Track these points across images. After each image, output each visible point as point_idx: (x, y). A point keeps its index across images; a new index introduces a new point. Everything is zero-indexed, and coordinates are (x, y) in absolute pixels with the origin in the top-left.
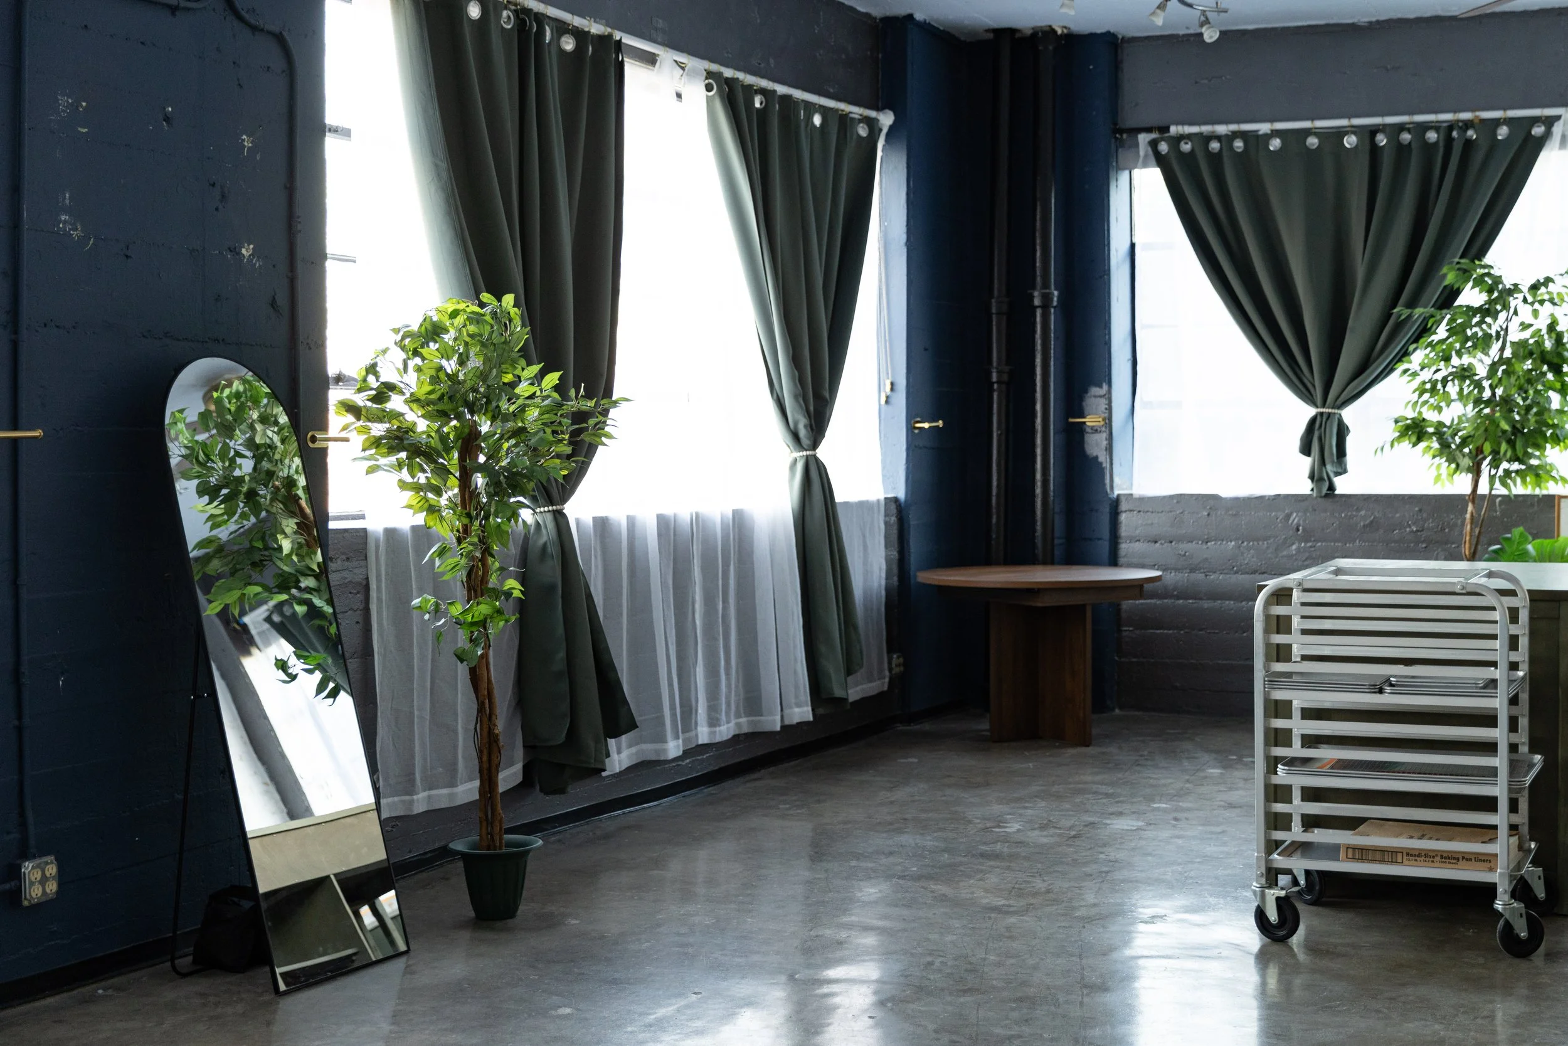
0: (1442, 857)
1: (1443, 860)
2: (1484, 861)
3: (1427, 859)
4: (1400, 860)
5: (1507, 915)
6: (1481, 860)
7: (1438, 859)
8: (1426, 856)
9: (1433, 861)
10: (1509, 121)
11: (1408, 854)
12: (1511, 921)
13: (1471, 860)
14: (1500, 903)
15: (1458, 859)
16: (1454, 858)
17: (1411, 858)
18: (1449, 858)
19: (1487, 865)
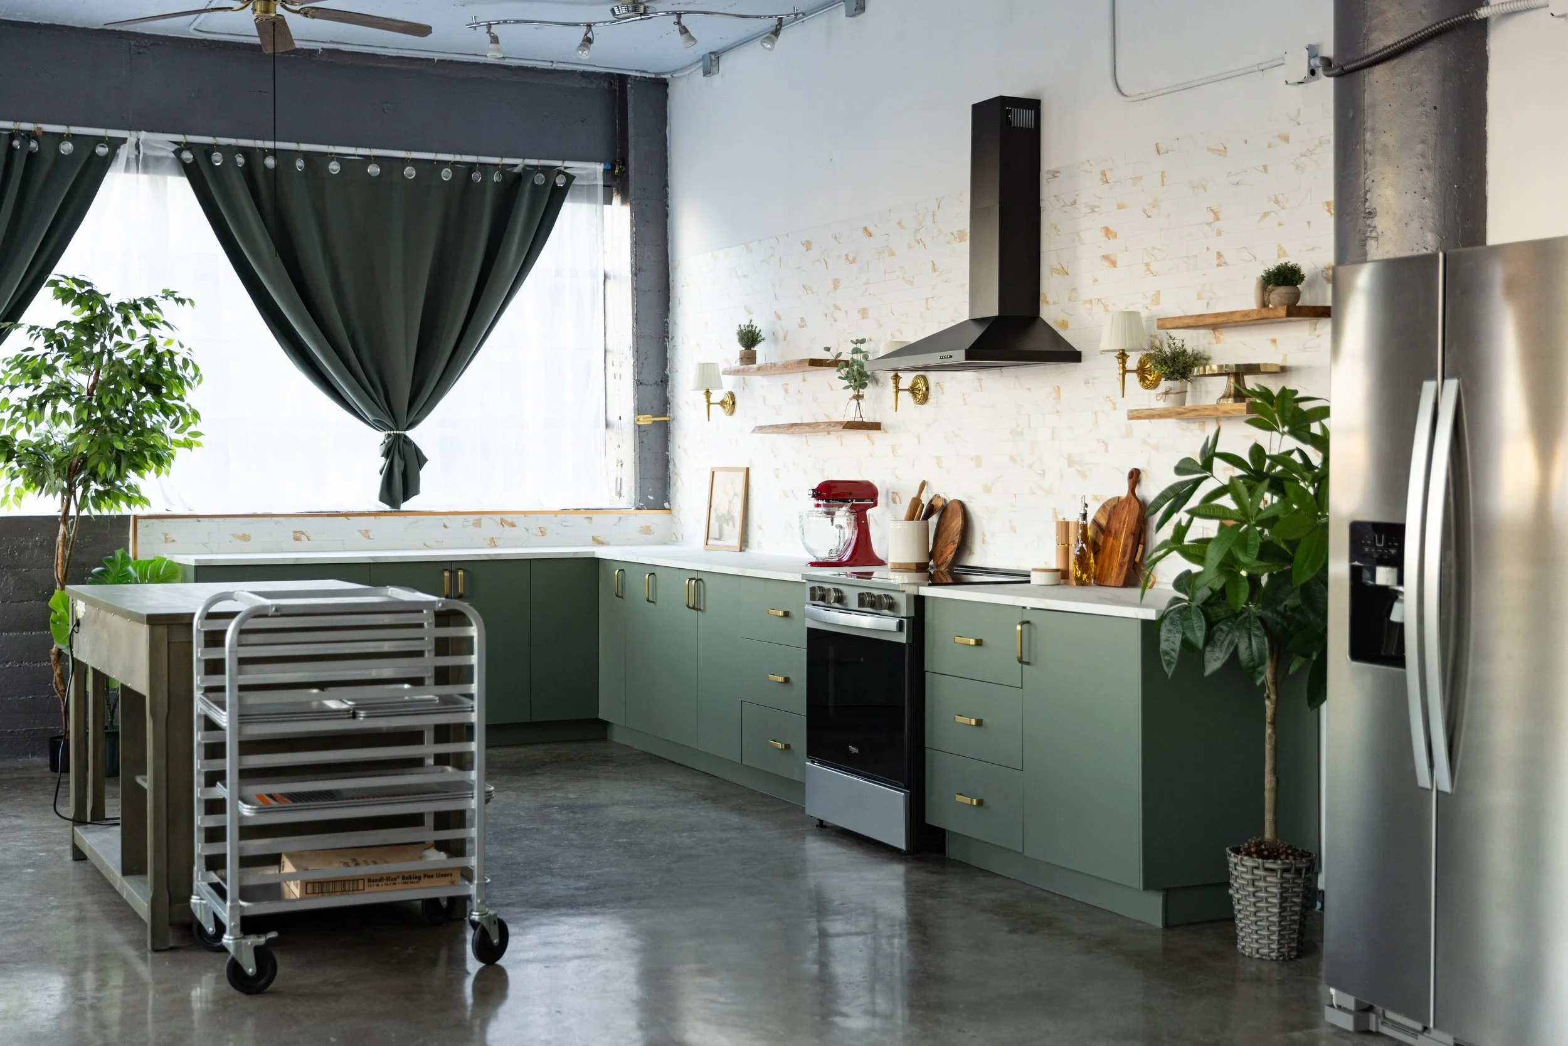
0: (404, 878)
1: (405, 881)
2: (445, 875)
3: (389, 882)
4: (361, 887)
5: (484, 923)
6: (442, 876)
7: (400, 880)
8: (388, 879)
9: (395, 884)
10: (73, 138)
11: (369, 880)
12: (487, 928)
13: (432, 876)
14: (477, 913)
15: (420, 878)
16: (416, 877)
17: (372, 884)
18: (411, 878)
19: (449, 879)
